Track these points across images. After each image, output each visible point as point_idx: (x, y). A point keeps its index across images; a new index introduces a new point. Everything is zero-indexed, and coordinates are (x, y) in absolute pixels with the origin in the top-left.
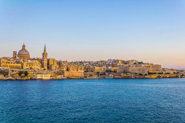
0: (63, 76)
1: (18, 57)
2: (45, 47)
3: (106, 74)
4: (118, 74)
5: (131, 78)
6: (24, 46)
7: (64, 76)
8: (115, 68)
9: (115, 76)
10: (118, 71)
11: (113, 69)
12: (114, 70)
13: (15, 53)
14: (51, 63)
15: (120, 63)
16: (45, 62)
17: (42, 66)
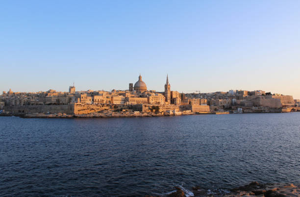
0: (190, 111)
1: (134, 89)
2: (167, 80)
3: (233, 107)
4: (247, 108)
5: (265, 112)
6: (140, 77)
7: (192, 111)
8: (241, 100)
9: (245, 111)
10: (246, 104)
11: (239, 102)
12: (241, 102)
13: (131, 85)
14: (174, 96)
15: (245, 95)
16: (169, 95)
17: (166, 100)
